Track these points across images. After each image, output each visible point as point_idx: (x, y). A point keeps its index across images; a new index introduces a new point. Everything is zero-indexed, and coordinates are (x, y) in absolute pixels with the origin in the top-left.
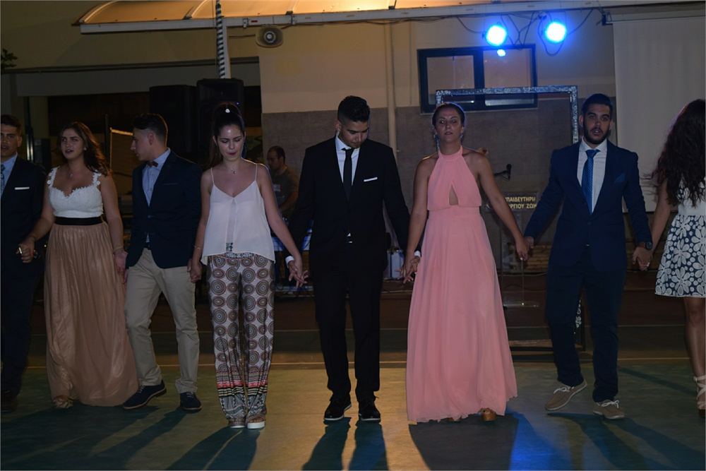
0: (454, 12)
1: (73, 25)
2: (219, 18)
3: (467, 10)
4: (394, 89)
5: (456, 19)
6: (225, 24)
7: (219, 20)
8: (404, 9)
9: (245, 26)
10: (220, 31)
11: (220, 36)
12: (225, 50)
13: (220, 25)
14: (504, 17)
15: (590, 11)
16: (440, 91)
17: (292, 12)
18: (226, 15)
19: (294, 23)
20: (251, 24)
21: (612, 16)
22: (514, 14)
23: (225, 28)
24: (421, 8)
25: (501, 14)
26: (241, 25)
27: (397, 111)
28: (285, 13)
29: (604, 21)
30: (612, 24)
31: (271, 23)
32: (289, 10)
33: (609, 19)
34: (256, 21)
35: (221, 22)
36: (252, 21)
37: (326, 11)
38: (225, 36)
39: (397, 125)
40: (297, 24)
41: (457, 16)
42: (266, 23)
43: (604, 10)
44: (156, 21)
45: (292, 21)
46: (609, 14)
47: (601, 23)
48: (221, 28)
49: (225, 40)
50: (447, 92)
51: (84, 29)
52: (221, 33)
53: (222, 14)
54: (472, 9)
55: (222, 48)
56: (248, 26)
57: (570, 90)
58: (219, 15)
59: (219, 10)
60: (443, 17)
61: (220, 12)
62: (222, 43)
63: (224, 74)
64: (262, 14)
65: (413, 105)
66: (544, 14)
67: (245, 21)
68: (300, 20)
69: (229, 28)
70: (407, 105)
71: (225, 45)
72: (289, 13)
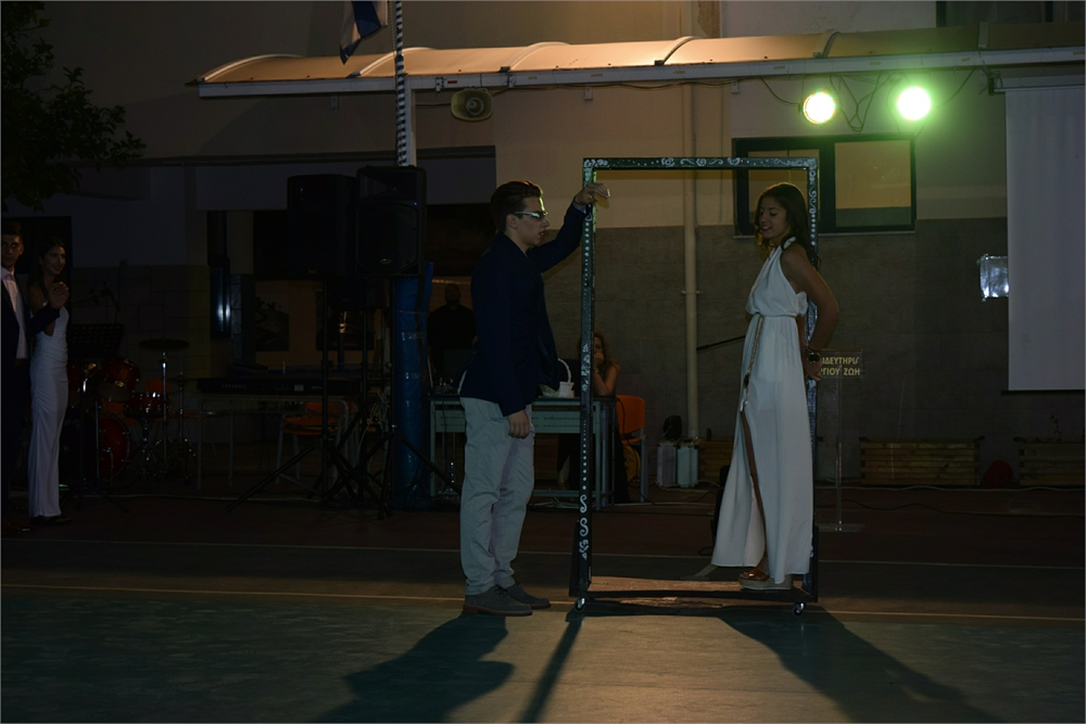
0: (755, 71)
1: (187, 84)
2: (401, 78)
3: (775, 68)
4: (695, 197)
5: (759, 82)
6: (410, 85)
7: (400, 79)
8: (678, 65)
9: (438, 89)
10: (402, 96)
11: (402, 103)
12: (409, 125)
13: (401, 87)
14: (835, 80)
15: (969, 72)
16: (590, 159)
17: (508, 68)
18: (411, 73)
19: (511, 86)
20: (447, 85)
21: (1004, 80)
22: (849, 74)
23: (409, 91)
24: (703, 63)
25: (831, 75)
26: (433, 87)
27: (698, 231)
28: (499, 69)
29: (991, 88)
30: (1004, 93)
31: (478, 85)
32: (505, 65)
33: (999, 85)
34: (455, 82)
35: (402, 83)
36: (449, 82)
37: (561, 67)
38: (408, 102)
39: (697, 253)
40: (517, 88)
41: (761, 78)
42: (470, 85)
43: (992, 70)
44: (308, 81)
45: (508, 82)
46: (999, 76)
47: (987, 91)
48: (403, 91)
49: (408, 110)
50: (601, 162)
51: (204, 92)
52: (403, 99)
53: (403, 71)
54: (783, 67)
55: (403, 122)
56: (444, 90)
57: (806, 164)
58: (400, 72)
59: (400, 64)
60: (740, 79)
61: (402, 67)
62: (403, 115)
63: (405, 161)
64: (463, 71)
65: (722, 224)
66: (897, 77)
67: (439, 81)
68: (520, 81)
69: (417, 92)
70: (715, 223)
71: (408, 117)
72: (505, 71)
